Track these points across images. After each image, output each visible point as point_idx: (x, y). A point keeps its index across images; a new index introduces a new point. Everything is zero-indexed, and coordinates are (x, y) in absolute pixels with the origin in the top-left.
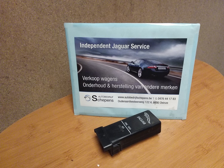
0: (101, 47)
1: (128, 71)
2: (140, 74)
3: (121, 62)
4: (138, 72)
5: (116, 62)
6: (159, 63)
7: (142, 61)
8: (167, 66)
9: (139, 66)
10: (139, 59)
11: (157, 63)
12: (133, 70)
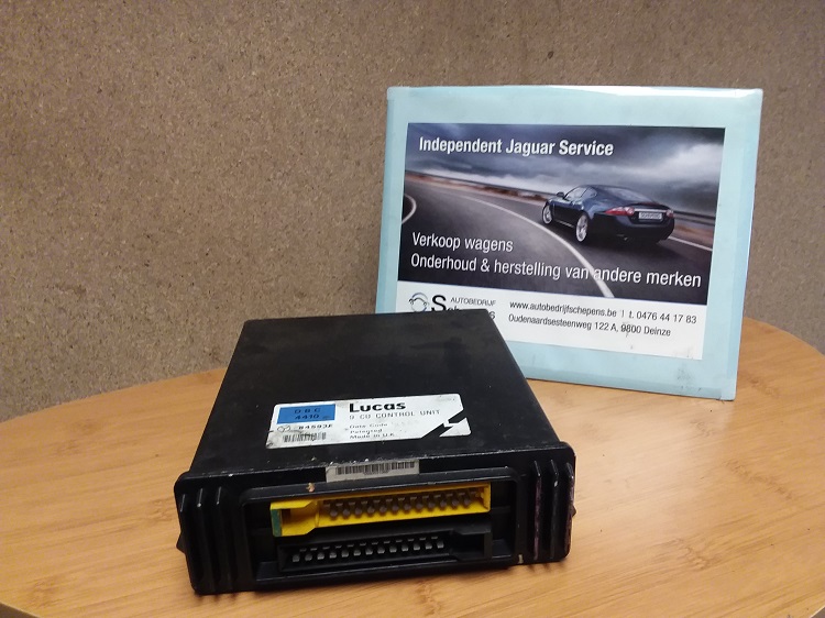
0: (476, 148)
1: (548, 220)
2: (583, 232)
3: (527, 194)
4: (575, 224)
6: (642, 198)
7: (590, 193)
8: (667, 208)
10: (582, 187)
11: (633, 199)
12: (562, 218)
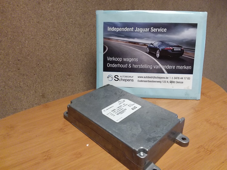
0: (125, 30)
1: (148, 51)
2: (158, 55)
3: (141, 44)
4: (156, 53)
5: (138, 43)
6: (175, 44)
7: (160, 43)
8: (182, 47)
9: (157, 47)
12: (152, 51)
